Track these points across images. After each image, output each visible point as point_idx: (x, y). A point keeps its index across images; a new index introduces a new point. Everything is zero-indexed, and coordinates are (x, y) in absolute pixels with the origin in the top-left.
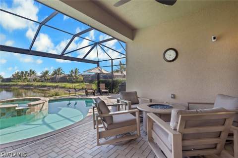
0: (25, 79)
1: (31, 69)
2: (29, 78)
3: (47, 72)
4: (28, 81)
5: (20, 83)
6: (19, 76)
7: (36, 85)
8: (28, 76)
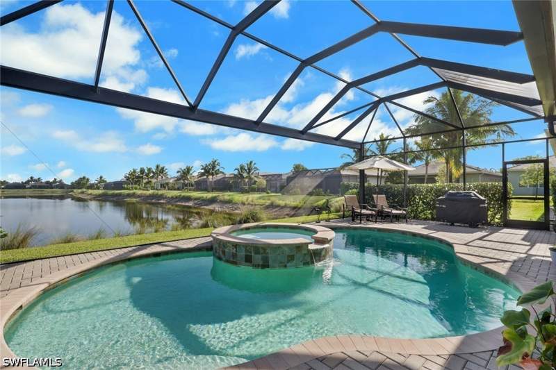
0: (147, 183)
2: (154, 181)
3: (188, 170)
4: (152, 188)
6: (137, 177)
8: (152, 177)
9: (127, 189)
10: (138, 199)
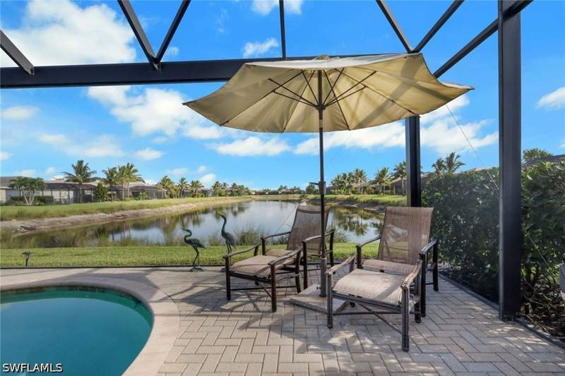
0: (348, 187)
1: (357, 168)
2: (354, 185)
3: (384, 172)
4: (353, 192)
5: (339, 196)
6: (340, 182)
7: (362, 200)
8: (353, 181)
9: (334, 194)
10: (336, 204)
